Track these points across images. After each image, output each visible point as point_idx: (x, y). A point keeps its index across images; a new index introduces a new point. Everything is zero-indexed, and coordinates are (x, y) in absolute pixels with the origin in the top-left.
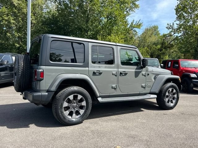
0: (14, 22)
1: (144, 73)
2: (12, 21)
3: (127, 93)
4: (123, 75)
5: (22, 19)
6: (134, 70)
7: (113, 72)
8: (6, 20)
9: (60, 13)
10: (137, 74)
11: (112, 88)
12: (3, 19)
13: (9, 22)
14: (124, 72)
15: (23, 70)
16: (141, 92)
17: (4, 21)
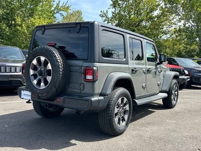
4: (149, 73)
7: (144, 69)
14: (150, 69)
15: (63, 67)
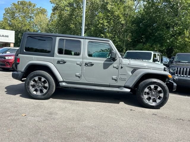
0: (107, 24)
1: (115, 65)
2: (106, 24)
3: (94, 83)
4: (88, 66)
5: (113, 21)
6: (103, 62)
7: (78, 62)
8: (102, 24)
9: (145, 11)
10: (106, 66)
11: (76, 76)
12: (99, 23)
13: (104, 25)
14: (91, 63)
16: (111, 84)
17: (100, 24)
